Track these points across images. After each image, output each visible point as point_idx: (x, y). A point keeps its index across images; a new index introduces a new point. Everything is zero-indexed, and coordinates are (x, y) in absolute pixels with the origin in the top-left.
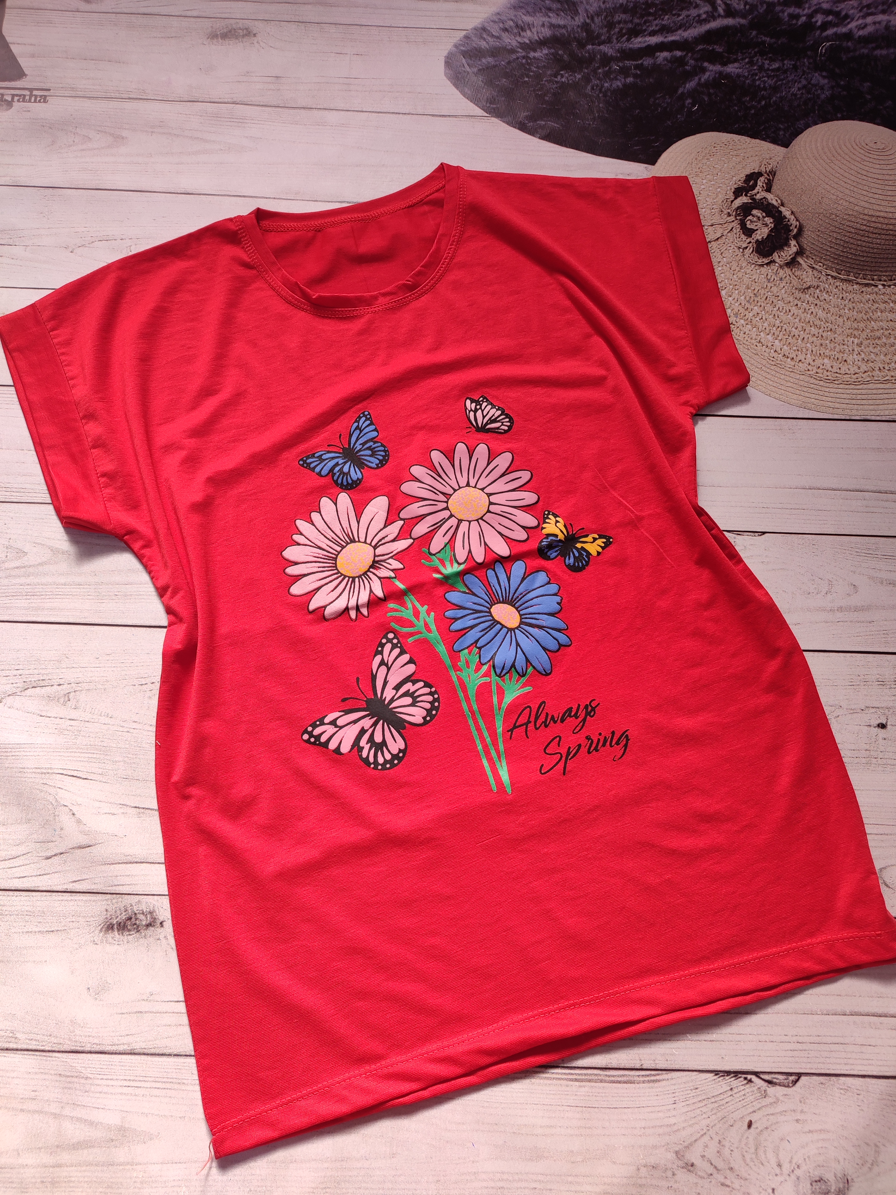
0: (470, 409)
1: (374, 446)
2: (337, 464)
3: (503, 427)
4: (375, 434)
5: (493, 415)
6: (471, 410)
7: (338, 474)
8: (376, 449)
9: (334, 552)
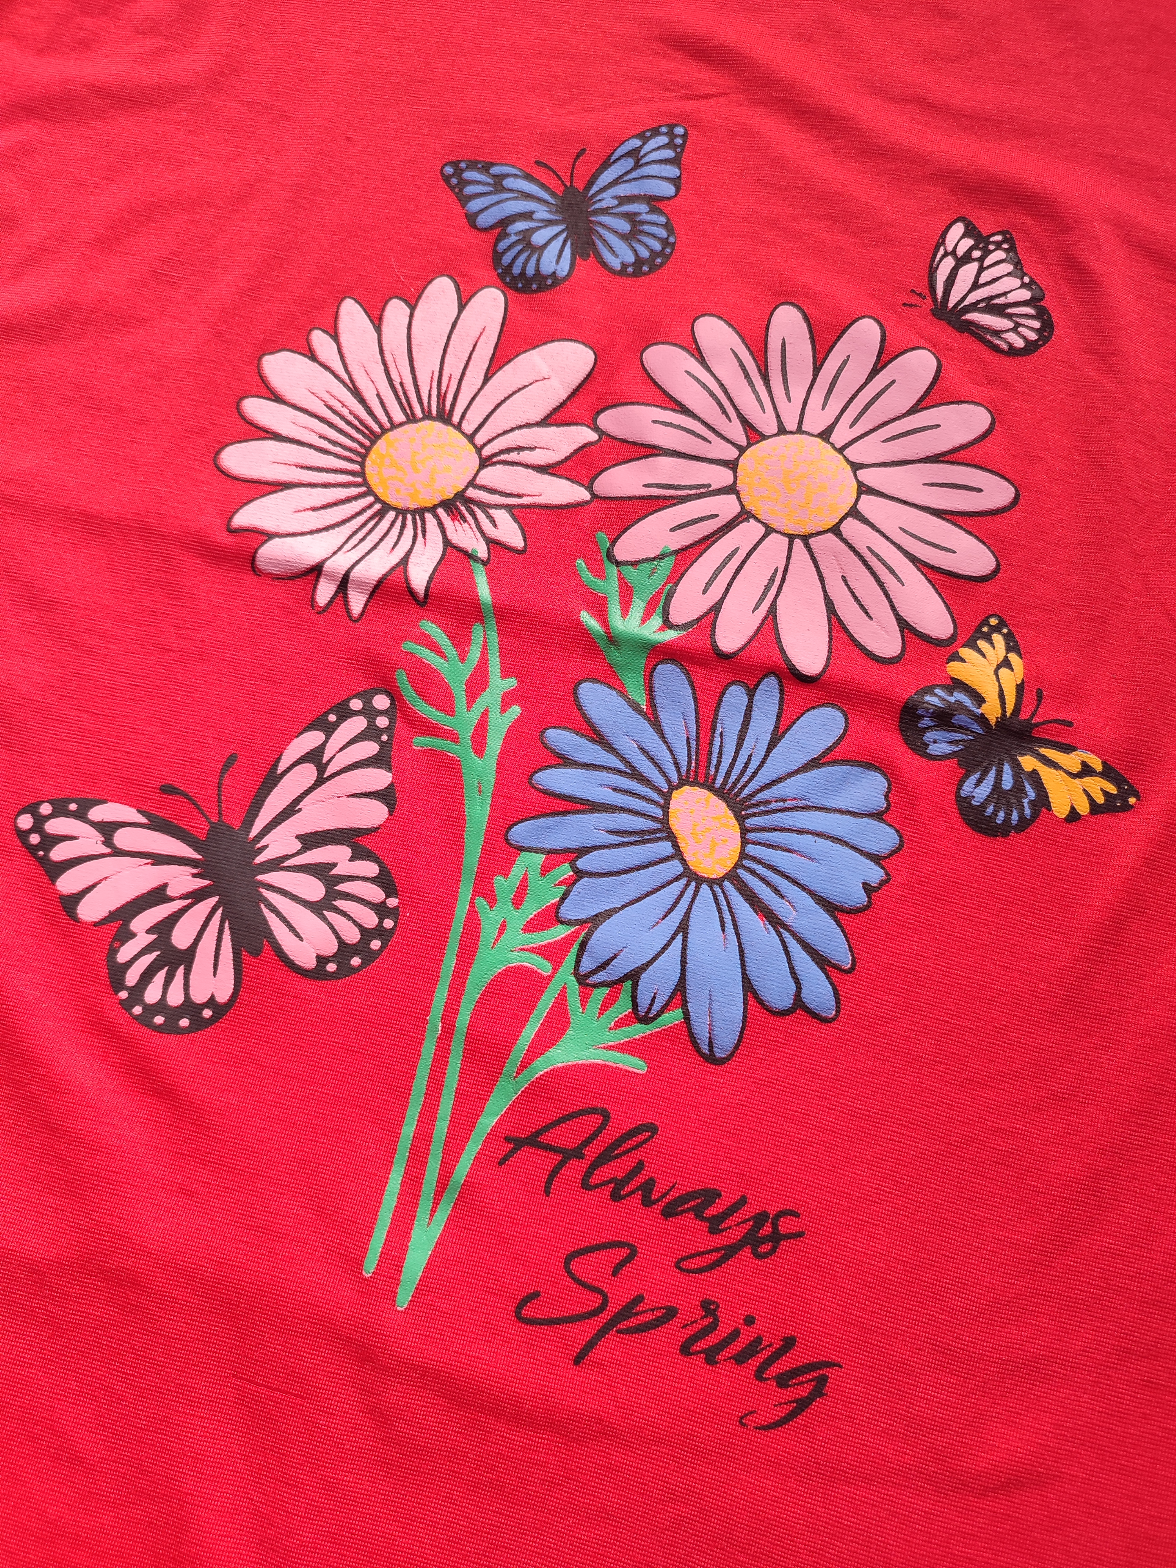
0: (950, 249)
1: (645, 217)
2: (527, 216)
3: (1012, 337)
4: (668, 190)
5: (1005, 294)
6: (953, 253)
7: (513, 238)
8: (646, 228)
9: (384, 419)
